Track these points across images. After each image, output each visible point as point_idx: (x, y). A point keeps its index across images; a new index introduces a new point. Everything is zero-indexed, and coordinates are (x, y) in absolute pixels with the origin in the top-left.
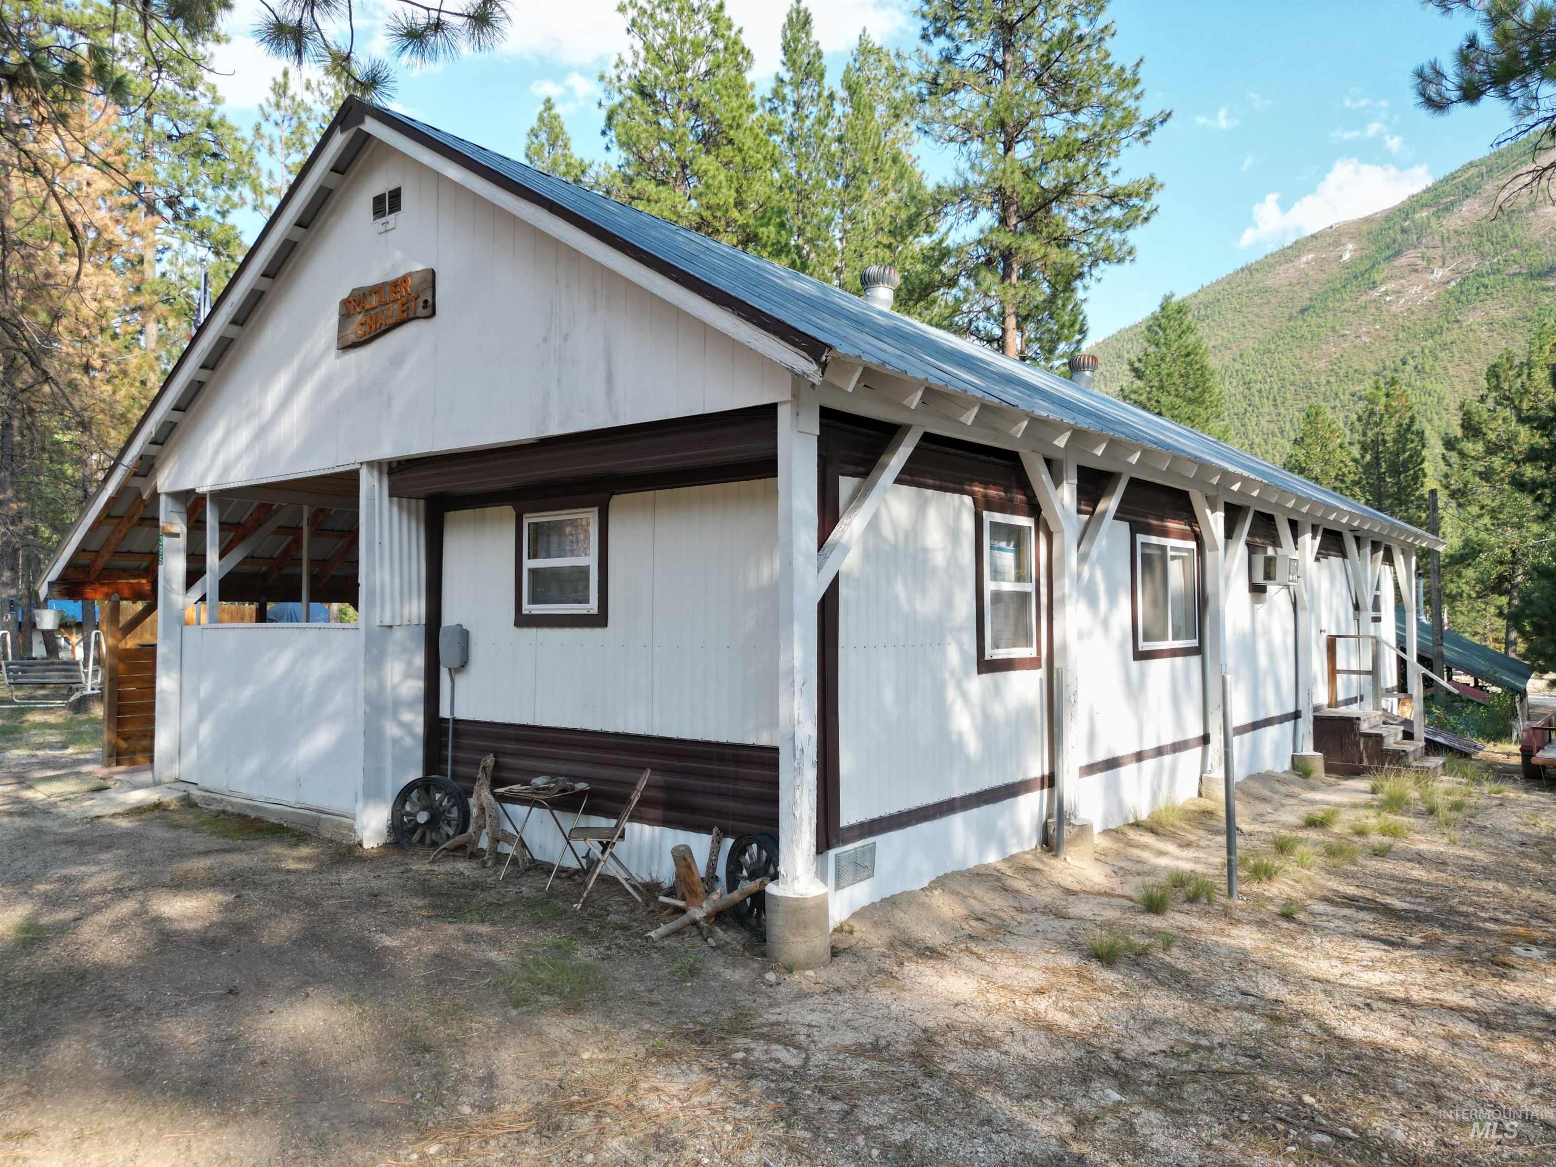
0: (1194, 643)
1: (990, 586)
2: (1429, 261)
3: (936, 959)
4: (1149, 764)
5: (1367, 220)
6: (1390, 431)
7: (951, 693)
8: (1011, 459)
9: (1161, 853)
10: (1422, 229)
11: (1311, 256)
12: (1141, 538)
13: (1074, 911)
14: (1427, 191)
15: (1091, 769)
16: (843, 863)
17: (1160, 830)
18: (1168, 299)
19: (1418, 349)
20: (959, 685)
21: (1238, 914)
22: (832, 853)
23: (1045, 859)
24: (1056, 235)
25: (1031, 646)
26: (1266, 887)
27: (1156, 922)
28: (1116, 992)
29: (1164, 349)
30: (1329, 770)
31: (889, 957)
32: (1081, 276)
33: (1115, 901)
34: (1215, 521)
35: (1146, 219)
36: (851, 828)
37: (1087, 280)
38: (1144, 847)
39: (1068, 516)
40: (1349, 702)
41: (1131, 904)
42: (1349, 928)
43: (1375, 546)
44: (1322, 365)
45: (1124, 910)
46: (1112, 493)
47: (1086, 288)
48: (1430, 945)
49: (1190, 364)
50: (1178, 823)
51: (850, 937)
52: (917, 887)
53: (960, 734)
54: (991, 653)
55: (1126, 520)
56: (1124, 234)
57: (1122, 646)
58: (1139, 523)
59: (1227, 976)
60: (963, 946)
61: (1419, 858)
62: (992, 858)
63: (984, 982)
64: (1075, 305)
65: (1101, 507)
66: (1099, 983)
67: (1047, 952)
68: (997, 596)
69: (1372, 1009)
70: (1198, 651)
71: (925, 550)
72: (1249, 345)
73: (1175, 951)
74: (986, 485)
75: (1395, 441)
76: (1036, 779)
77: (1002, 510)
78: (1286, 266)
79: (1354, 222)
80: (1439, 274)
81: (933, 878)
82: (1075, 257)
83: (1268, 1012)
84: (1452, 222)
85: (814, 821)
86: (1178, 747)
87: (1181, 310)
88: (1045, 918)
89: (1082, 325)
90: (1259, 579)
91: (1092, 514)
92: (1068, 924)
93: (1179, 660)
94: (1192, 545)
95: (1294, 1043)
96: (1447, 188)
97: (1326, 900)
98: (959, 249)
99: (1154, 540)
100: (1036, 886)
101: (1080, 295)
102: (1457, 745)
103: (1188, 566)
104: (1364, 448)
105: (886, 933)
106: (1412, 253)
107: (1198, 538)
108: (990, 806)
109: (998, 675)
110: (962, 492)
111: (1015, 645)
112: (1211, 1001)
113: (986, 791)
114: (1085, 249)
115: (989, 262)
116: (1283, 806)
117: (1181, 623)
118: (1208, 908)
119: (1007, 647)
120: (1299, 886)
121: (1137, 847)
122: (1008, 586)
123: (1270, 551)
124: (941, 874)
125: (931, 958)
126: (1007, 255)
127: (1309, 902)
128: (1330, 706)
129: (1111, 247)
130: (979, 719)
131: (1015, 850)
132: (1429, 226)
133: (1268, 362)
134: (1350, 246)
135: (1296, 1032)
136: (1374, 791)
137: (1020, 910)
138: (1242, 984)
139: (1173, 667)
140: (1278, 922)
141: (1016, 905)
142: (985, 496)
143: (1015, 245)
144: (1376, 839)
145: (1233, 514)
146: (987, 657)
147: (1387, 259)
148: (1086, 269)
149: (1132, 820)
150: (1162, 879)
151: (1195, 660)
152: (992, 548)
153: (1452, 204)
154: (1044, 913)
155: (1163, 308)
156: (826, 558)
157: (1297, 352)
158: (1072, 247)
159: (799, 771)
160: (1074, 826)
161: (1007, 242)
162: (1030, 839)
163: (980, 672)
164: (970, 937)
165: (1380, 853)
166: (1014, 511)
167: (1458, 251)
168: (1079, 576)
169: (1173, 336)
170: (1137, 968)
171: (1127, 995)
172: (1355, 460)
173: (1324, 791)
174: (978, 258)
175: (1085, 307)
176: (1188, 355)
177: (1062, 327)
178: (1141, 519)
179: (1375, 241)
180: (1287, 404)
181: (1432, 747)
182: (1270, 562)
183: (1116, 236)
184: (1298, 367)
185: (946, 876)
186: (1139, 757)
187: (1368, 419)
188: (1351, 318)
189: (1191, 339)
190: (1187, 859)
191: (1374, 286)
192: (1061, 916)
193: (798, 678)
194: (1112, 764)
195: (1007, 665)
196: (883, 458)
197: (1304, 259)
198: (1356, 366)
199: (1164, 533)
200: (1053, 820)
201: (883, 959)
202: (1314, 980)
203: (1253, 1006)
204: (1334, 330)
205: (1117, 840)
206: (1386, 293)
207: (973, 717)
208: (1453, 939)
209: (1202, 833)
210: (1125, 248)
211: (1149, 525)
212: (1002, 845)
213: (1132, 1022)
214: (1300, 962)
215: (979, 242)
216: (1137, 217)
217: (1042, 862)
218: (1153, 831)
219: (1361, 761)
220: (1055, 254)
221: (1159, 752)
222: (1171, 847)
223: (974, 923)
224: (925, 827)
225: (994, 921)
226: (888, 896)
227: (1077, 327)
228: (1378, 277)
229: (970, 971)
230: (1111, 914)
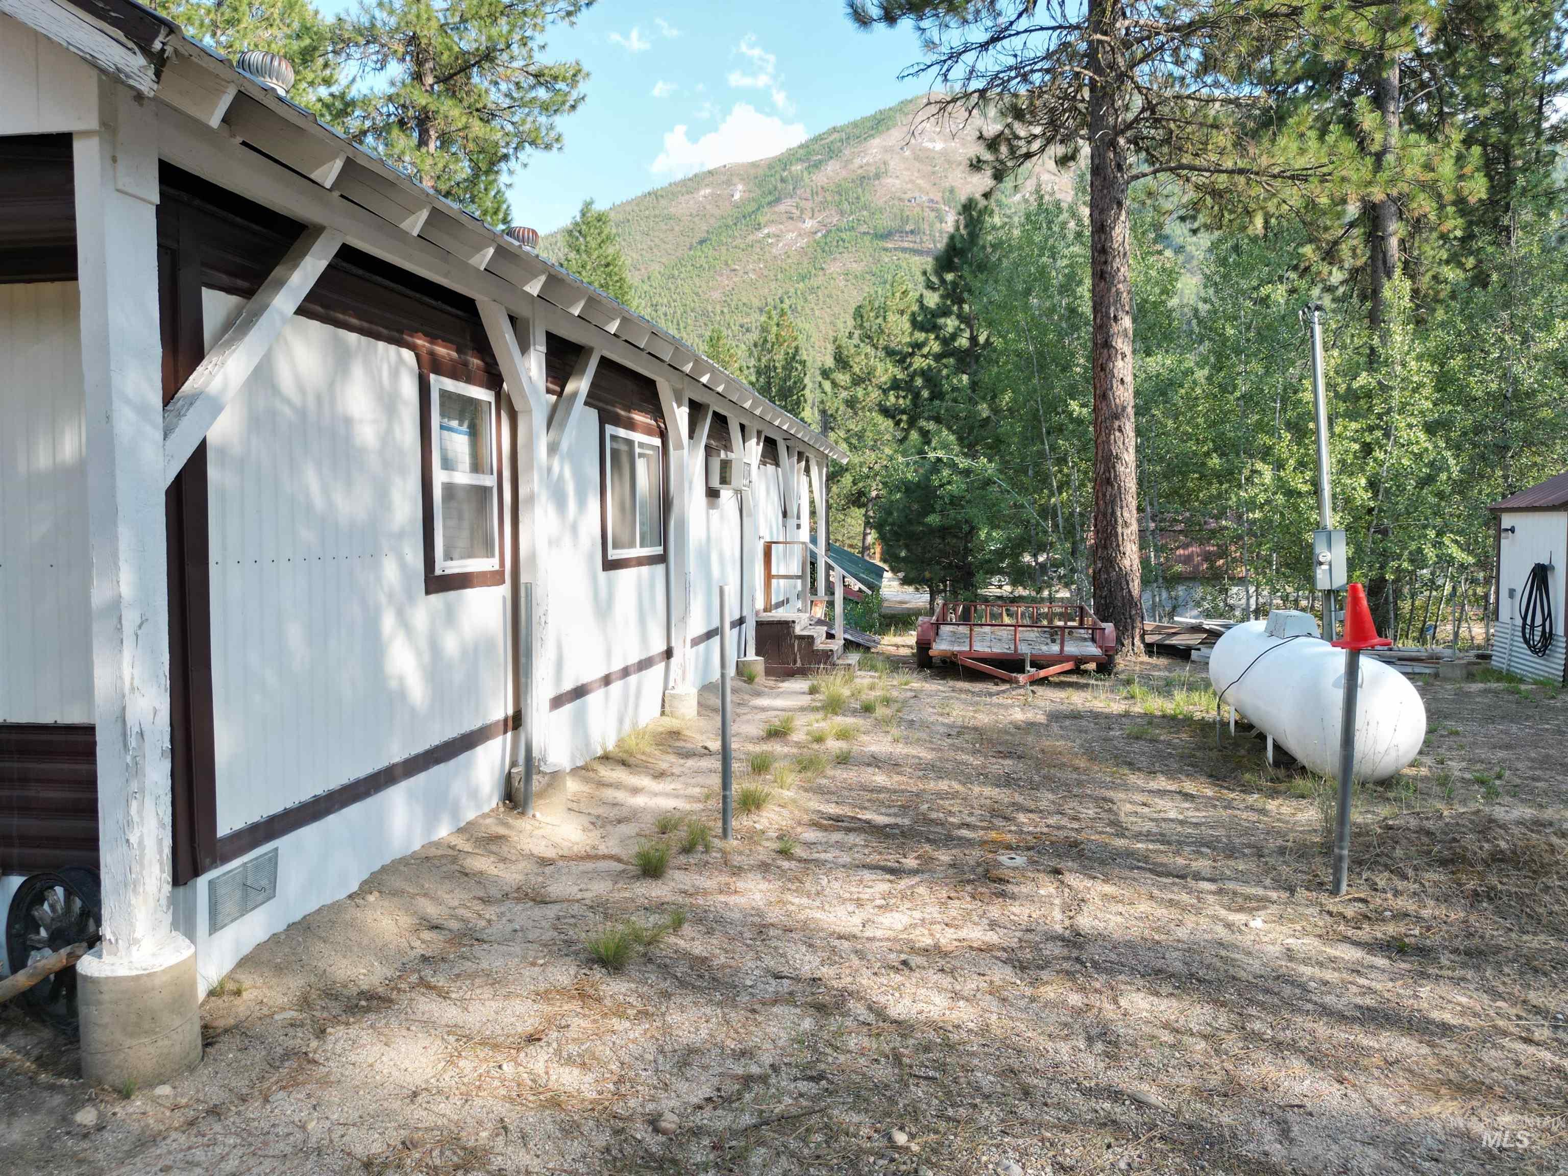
0: (659, 550)
1: (439, 477)
2: (802, 212)
3: (378, 1010)
4: (616, 687)
5: (754, 165)
6: (779, 358)
7: (388, 622)
8: (467, 306)
9: (635, 791)
10: (797, 180)
11: (708, 191)
12: (610, 429)
13: (556, 889)
14: (801, 146)
15: (557, 702)
16: (222, 891)
17: (632, 760)
18: (588, 205)
19: (792, 290)
20: (401, 615)
21: (737, 860)
22: (202, 882)
23: (510, 820)
24: (479, 106)
25: (493, 556)
26: (756, 818)
27: (657, 891)
28: (631, 1012)
29: (584, 256)
30: (768, 672)
31: (302, 1025)
32: (506, 157)
33: (603, 865)
34: (681, 415)
35: (573, 107)
36: (237, 836)
37: (512, 163)
38: (618, 786)
39: (535, 390)
40: (780, 605)
41: (621, 867)
42: (846, 858)
43: (800, 455)
44: (717, 295)
45: (617, 877)
46: (582, 372)
47: (511, 172)
48: (925, 867)
49: (610, 275)
50: (648, 750)
51: (237, 1001)
52: (342, 895)
53: (401, 679)
54: (444, 567)
55: (595, 407)
56: (551, 120)
57: (591, 557)
58: (609, 412)
59: (751, 954)
60: (414, 978)
61: (875, 762)
62: (443, 831)
63: (452, 1039)
64: (498, 192)
65: (570, 387)
66: (608, 1002)
67: (533, 964)
68: (450, 490)
69: (911, 969)
70: (662, 559)
71: (348, 421)
72: (656, 268)
73: (687, 929)
74: (432, 338)
75: (784, 368)
76: (498, 722)
77: (454, 376)
78: (687, 197)
79: (743, 165)
80: (809, 224)
81: (365, 876)
82: (499, 135)
83: (809, 999)
84: (820, 178)
85: (168, 842)
86: (645, 664)
87: (600, 218)
88: (520, 907)
89: (506, 214)
90: (715, 483)
91: (560, 394)
92: (551, 911)
93: (645, 570)
94: (657, 442)
95: (852, 1042)
96: (816, 147)
97: (815, 824)
98: (366, 101)
99: (622, 433)
100: (504, 860)
101: (504, 178)
102: (861, 641)
103: (654, 465)
104: (759, 373)
105: (295, 983)
106: (789, 201)
107: (663, 435)
108: (442, 766)
109: (452, 595)
110: (400, 343)
111: (471, 555)
112: (744, 998)
113: (437, 747)
114: (509, 128)
115: (402, 123)
116: (738, 715)
117: (647, 529)
118: (705, 857)
119: (462, 558)
120: (785, 812)
121: (609, 785)
122: (463, 477)
123: (723, 455)
124: (377, 867)
125: (368, 1010)
126: (424, 120)
127: (799, 829)
128: (765, 610)
129: (537, 129)
130: (427, 658)
131: (470, 815)
132: (802, 179)
133: (673, 287)
134: (740, 187)
135: (849, 1023)
136: (813, 691)
137: (486, 901)
138: (770, 962)
139: (639, 578)
140: (779, 862)
141: (481, 894)
142: (432, 354)
143: (432, 107)
144: (834, 745)
145: (696, 409)
146: (438, 572)
147: (769, 203)
148: (511, 151)
149: (600, 752)
150: (648, 824)
151: (660, 569)
152: (442, 427)
153: (820, 162)
154: (518, 900)
155: (583, 214)
156: (179, 415)
157: (697, 280)
158: (496, 123)
159: (135, 770)
160: (545, 774)
161: (424, 103)
162: (490, 797)
163: (428, 592)
164: (425, 959)
165: (843, 760)
166: (469, 380)
167: (824, 205)
168: (549, 470)
169: (593, 244)
170: (650, 967)
171: (646, 1013)
172: (752, 383)
173: (769, 695)
174: (389, 115)
175: (509, 195)
176: (607, 265)
177: (485, 213)
178: (609, 408)
179: (760, 186)
180: (690, 328)
181: (849, 645)
182: (726, 465)
183: (543, 119)
184: (697, 294)
185: (384, 869)
186: (607, 680)
187: (762, 345)
188: (741, 254)
189: (611, 250)
190: (667, 795)
191: (759, 227)
192: (541, 900)
193: (130, 619)
194: (579, 692)
195: (462, 581)
196: (278, 271)
197: (702, 193)
198: (745, 300)
199: (630, 425)
200: (519, 769)
201: (291, 1031)
202: (840, 937)
203: (791, 994)
204: (727, 264)
205: (587, 780)
206: (768, 235)
207: (418, 654)
208: (944, 856)
209: (672, 758)
210: (553, 134)
211: (618, 415)
212: (455, 813)
213: (661, 1059)
214: (818, 915)
215: (390, 99)
216: (564, 103)
217: (506, 825)
218: (624, 763)
219: (795, 662)
220: (477, 128)
221: (625, 672)
222: (645, 781)
223: (427, 935)
224: (354, 811)
225: (454, 925)
226: (298, 917)
227: (501, 216)
228: (762, 220)
229: (428, 1025)
230: (600, 888)
